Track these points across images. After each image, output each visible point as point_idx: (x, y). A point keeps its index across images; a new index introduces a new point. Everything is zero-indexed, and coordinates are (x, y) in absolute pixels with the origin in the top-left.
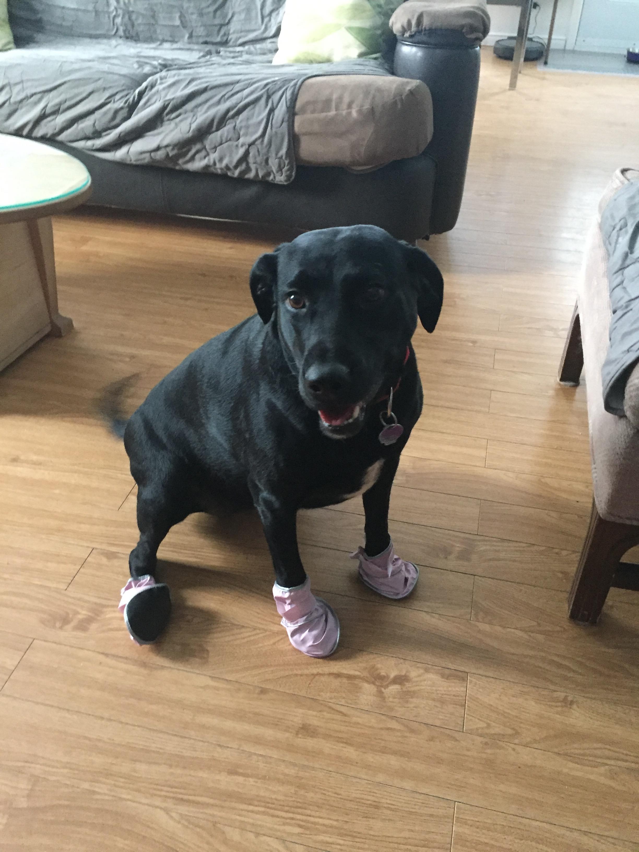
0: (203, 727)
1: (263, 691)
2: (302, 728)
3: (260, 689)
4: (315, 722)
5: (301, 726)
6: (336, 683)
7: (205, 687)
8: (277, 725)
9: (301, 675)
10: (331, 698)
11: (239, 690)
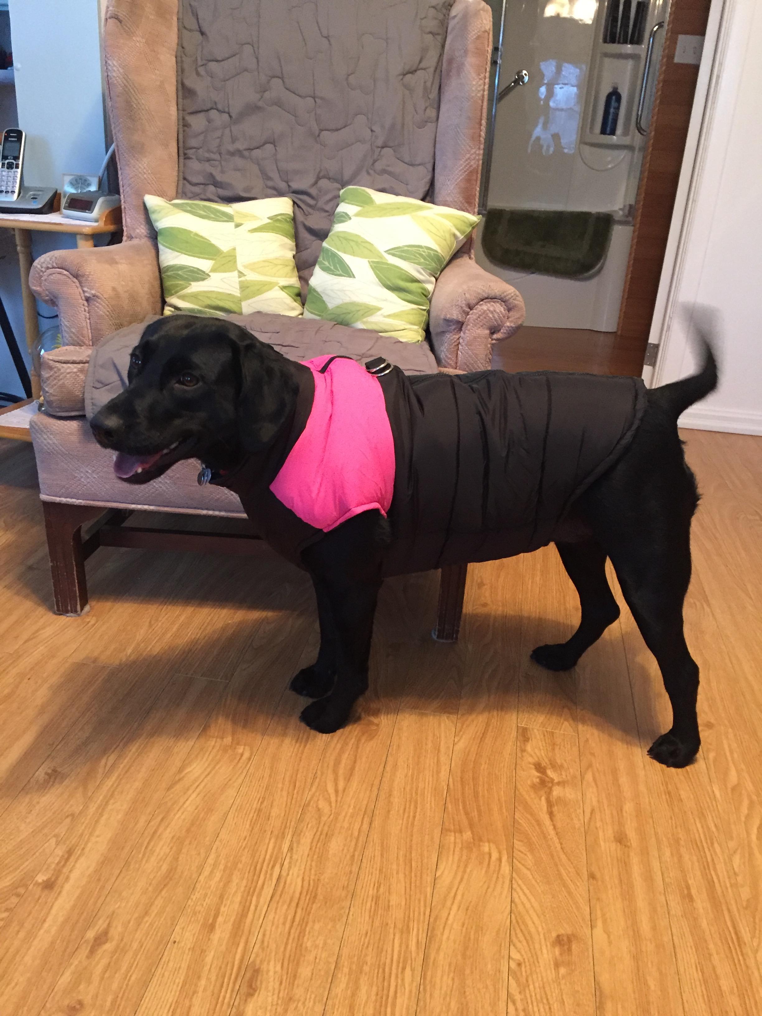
0: (654, 928)
1: (592, 876)
2: (620, 843)
3: (591, 879)
4: (610, 833)
5: (619, 844)
6: (559, 816)
7: (607, 932)
8: (625, 863)
9: (561, 844)
10: (579, 820)
11: (598, 899)
